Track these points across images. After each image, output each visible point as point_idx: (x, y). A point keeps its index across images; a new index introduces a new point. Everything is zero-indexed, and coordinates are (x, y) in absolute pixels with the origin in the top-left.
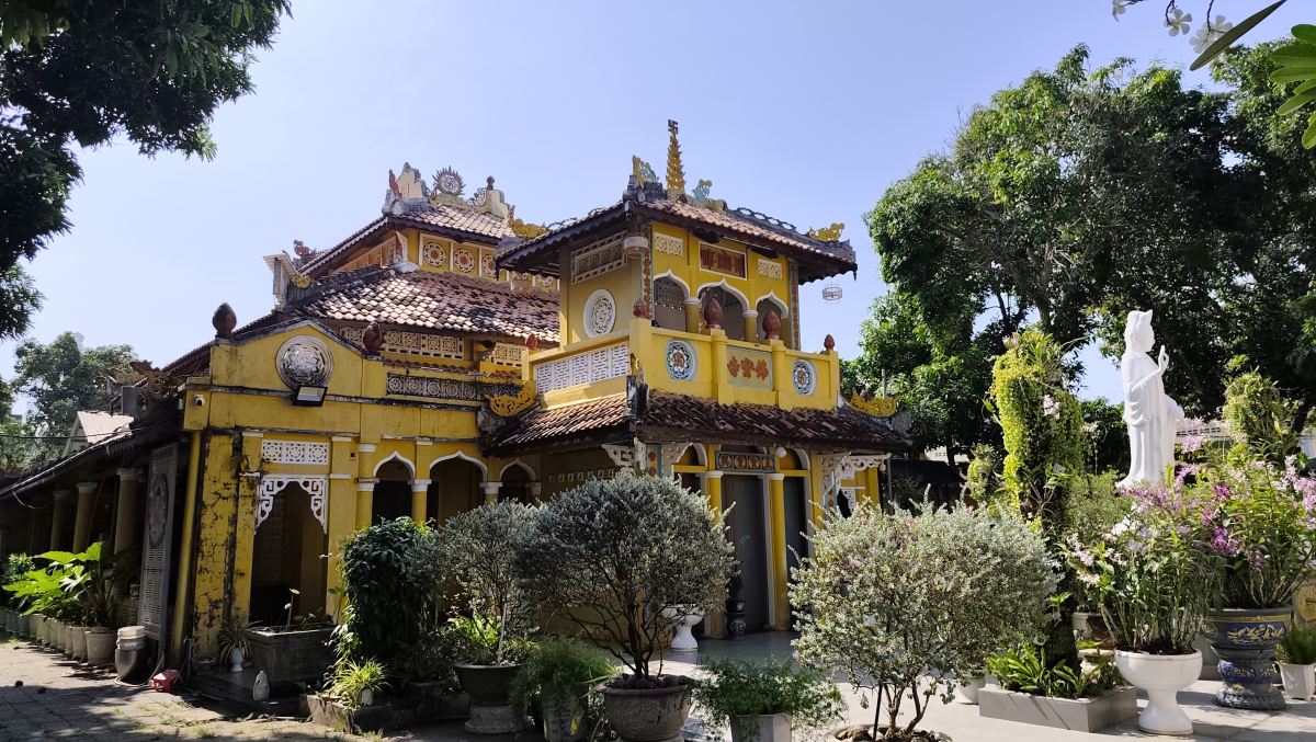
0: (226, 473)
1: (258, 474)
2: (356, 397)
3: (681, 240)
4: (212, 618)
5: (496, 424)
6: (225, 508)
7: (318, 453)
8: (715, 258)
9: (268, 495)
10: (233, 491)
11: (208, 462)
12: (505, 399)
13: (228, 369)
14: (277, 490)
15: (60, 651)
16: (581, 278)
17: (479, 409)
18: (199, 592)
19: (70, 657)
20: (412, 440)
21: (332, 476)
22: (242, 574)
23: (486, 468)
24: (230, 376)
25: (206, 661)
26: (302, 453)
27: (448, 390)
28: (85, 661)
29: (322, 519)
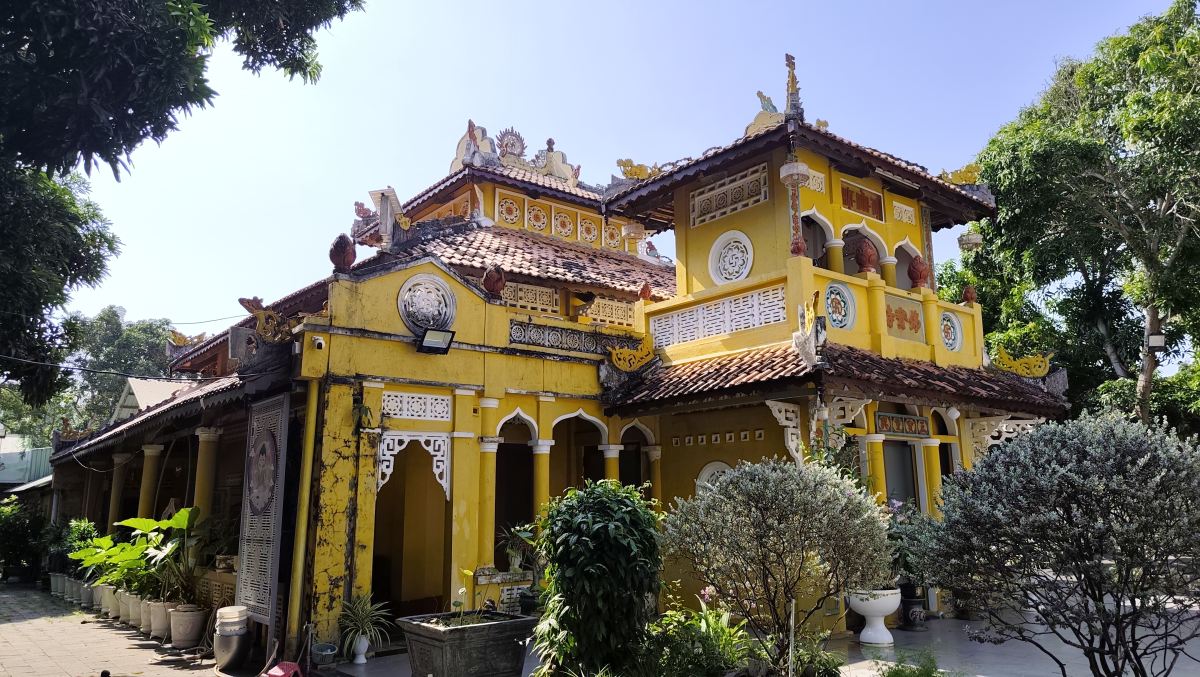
0: (347, 428)
1: (379, 431)
2: (480, 346)
3: (823, 175)
4: (332, 599)
5: (619, 380)
6: (345, 469)
7: (439, 408)
8: (854, 198)
9: (388, 456)
10: (353, 449)
11: (328, 414)
12: (626, 352)
13: (348, 309)
14: (398, 449)
15: (134, 627)
16: (704, 221)
17: (601, 362)
18: (318, 568)
19: (147, 635)
20: (534, 395)
21: (456, 434)
22: (364, 547)
23: (606, 429)
24: (350, 317)
25: (329, 652)
26: (423, 407)
27: (568, 341)
28: (169, 640)
29: (445, 483)
